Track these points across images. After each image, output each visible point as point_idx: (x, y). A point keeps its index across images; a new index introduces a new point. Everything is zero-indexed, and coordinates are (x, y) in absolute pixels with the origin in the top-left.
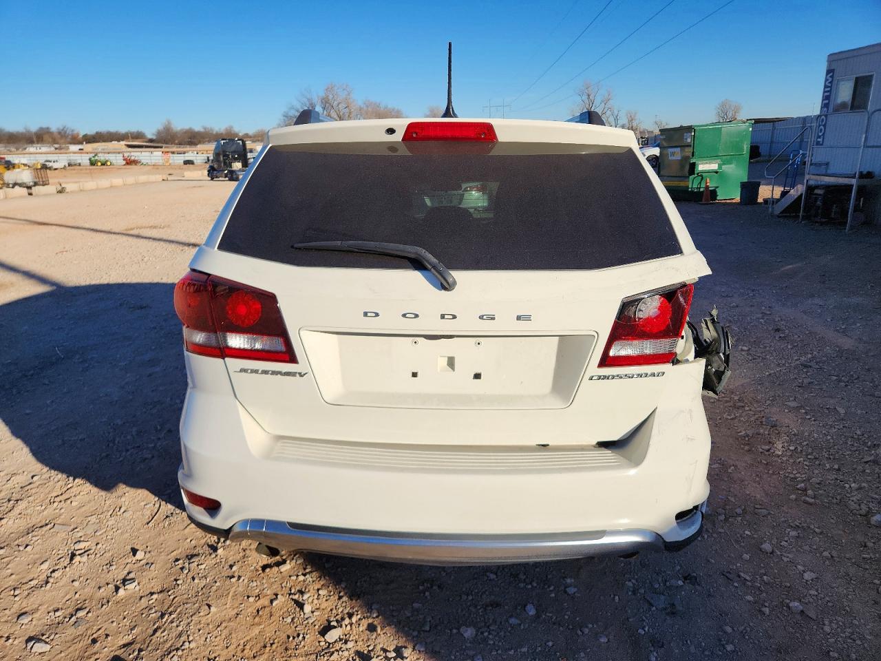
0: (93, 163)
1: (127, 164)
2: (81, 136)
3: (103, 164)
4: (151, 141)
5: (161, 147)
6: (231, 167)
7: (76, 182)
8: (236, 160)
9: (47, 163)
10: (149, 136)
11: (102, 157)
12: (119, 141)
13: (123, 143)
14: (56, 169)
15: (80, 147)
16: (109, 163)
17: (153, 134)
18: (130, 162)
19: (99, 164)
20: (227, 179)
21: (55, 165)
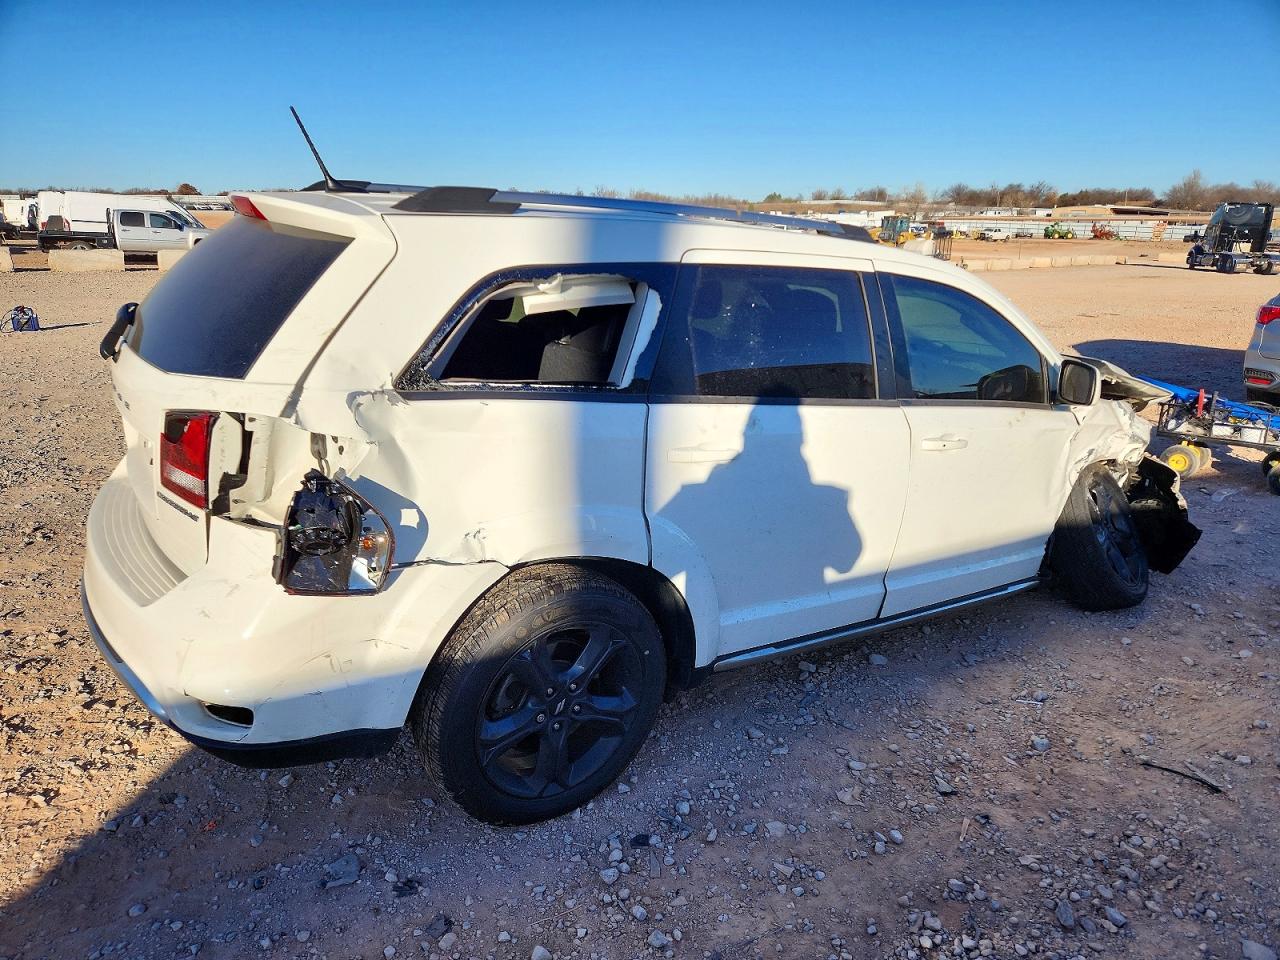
0: (1048, 235)
1: (1095, 237)
2: (1058, 196)
3: (1061, 237)
4: (1158, 204)
5: (1166, 214)
6: (1230, 250)
7: (985, 259)
8: (1243, 237)
9: (986, 232)
10: (1158, 196)
11: (1064, 227)
12: (1104, 204)
13: (1109, 206)
14: (995, 241)
15: (1049, 211)
16: (1070, 236)
17: (1165, 194)
18: (1100, 235)
19: (1057, 236)
20: (1215, 268)
21: (996, 236)
